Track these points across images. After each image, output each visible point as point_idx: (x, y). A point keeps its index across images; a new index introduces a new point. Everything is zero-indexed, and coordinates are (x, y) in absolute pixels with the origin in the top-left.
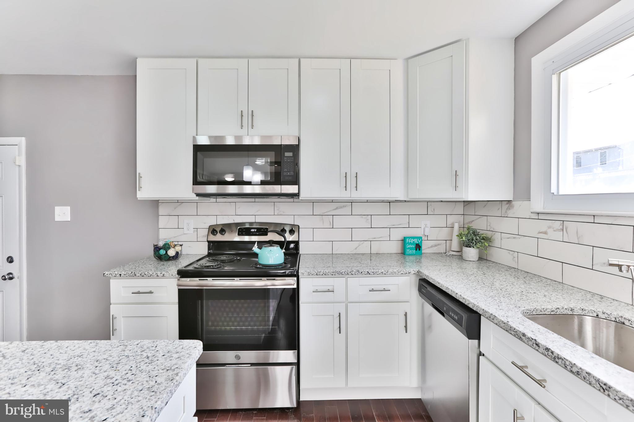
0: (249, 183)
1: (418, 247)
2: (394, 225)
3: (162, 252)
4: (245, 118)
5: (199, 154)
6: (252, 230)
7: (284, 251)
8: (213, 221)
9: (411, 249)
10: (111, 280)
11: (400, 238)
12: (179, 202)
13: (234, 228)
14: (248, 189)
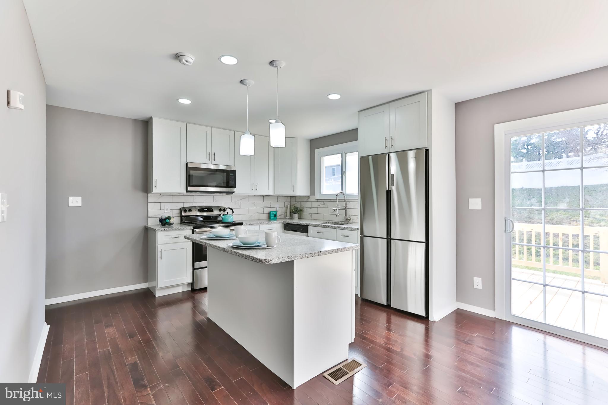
1: (275, 216)
2: (265, 206)
3: (168, 220)
4: (211, 156)
5: (189, 171)
6: (205, 210)
8: (181, 206)
9: (273, 216)
11: (267, 212)
12: (161, 195)
13: (195, 209)
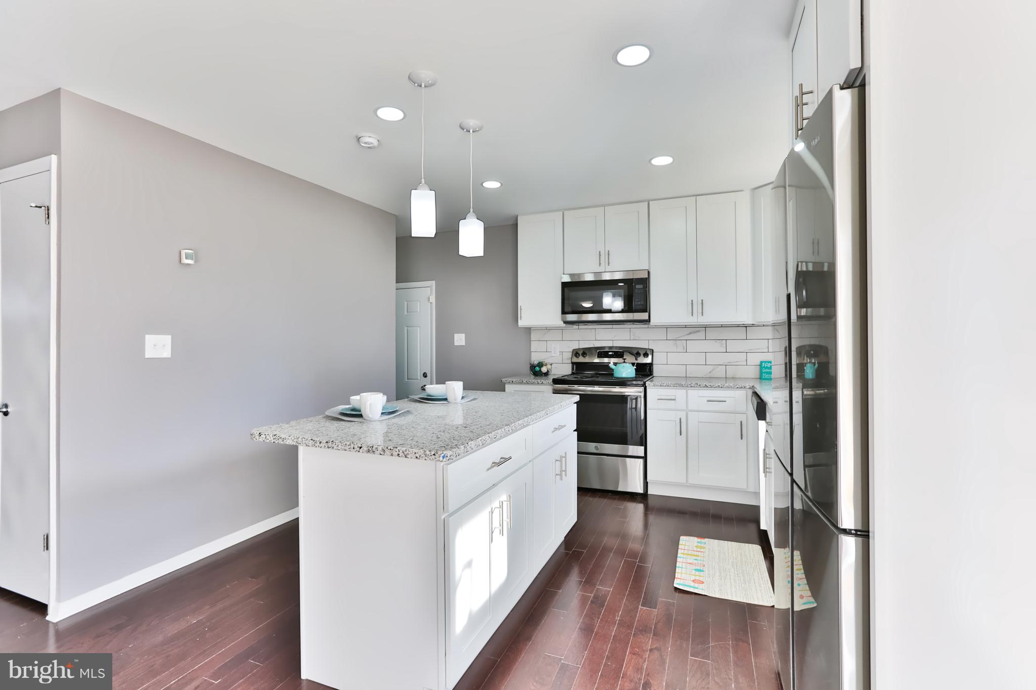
0: (609, 311)
2: (751, 350)
3: (537, 369)
4: (603, 257)
5: (566, 289)
6: (610, 353)
7: (635, 367)
8: (576, 346)
10: (506, 386)
11: (758, 362)
12: (548, 329)
13: (594, 351)
14: (607, 317)
